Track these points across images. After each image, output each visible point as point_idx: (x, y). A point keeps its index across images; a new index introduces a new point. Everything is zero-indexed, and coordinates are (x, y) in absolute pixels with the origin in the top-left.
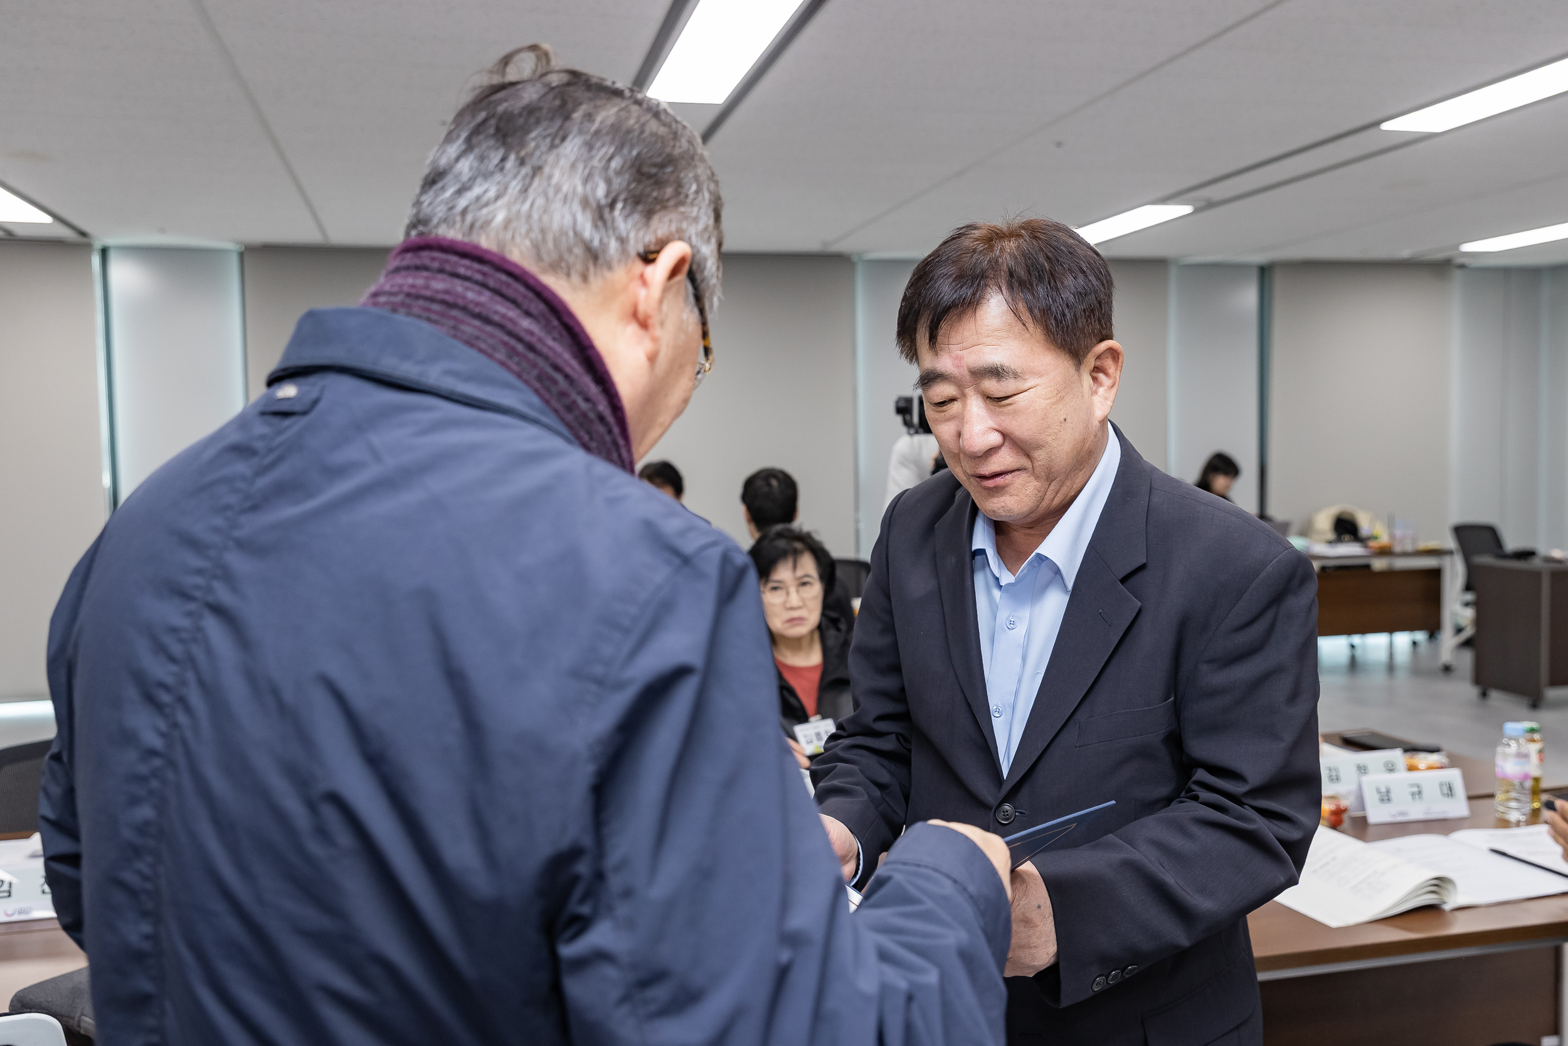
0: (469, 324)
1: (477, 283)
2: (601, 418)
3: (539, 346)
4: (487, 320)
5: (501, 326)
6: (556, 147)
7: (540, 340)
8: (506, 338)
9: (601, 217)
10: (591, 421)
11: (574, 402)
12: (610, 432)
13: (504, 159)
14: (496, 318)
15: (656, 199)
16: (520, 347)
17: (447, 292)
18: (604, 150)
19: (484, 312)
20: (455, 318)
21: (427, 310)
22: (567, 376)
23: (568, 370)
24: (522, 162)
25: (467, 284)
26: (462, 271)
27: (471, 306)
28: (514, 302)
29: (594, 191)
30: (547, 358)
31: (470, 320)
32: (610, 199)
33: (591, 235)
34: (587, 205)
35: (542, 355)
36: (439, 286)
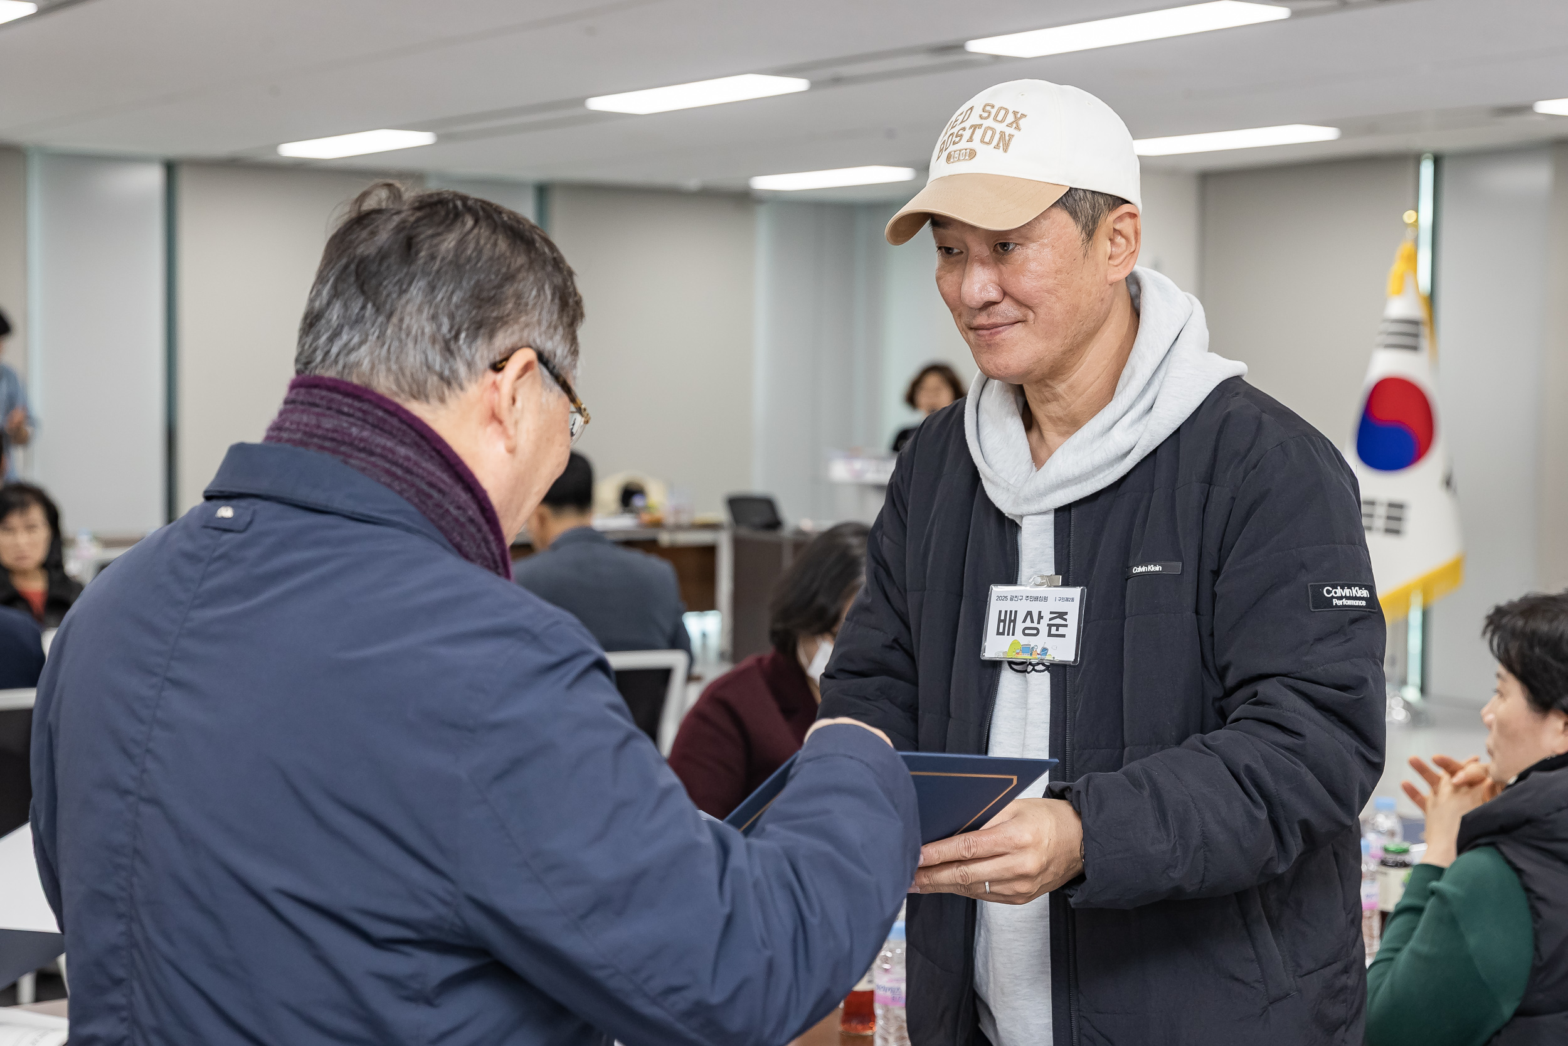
0: (357, 458)
1: (359, 419)
2: (471, 520)
3: (415, 469)
4: (372, 453)
5: (382, 456)
6: (406, 291)
7: (416, 463)
8: (387, 466)
9: (448, 348)
10: (462, 525)
11: (447, 511)
12: (479, 530)
13: (364, 307)
14: (379, 450)
15: (496, 318)
16: (399, 472)
17: (335, 431)
18: (444, 289)
19: (367, 446)
20: (344, 454)
22: (440, 491)
23: (442, 486)
24: (378, 310)
25: (351, 420)
26: (346, 409)
27: (356, 442)
28: (391, 433)
29: (439, 327)
30: (423, 478)
31: (356, 454)
32: (453, 333)
33: (441, 366)
34: (434, 341)
35: (417, 476)
36: (328, 423)
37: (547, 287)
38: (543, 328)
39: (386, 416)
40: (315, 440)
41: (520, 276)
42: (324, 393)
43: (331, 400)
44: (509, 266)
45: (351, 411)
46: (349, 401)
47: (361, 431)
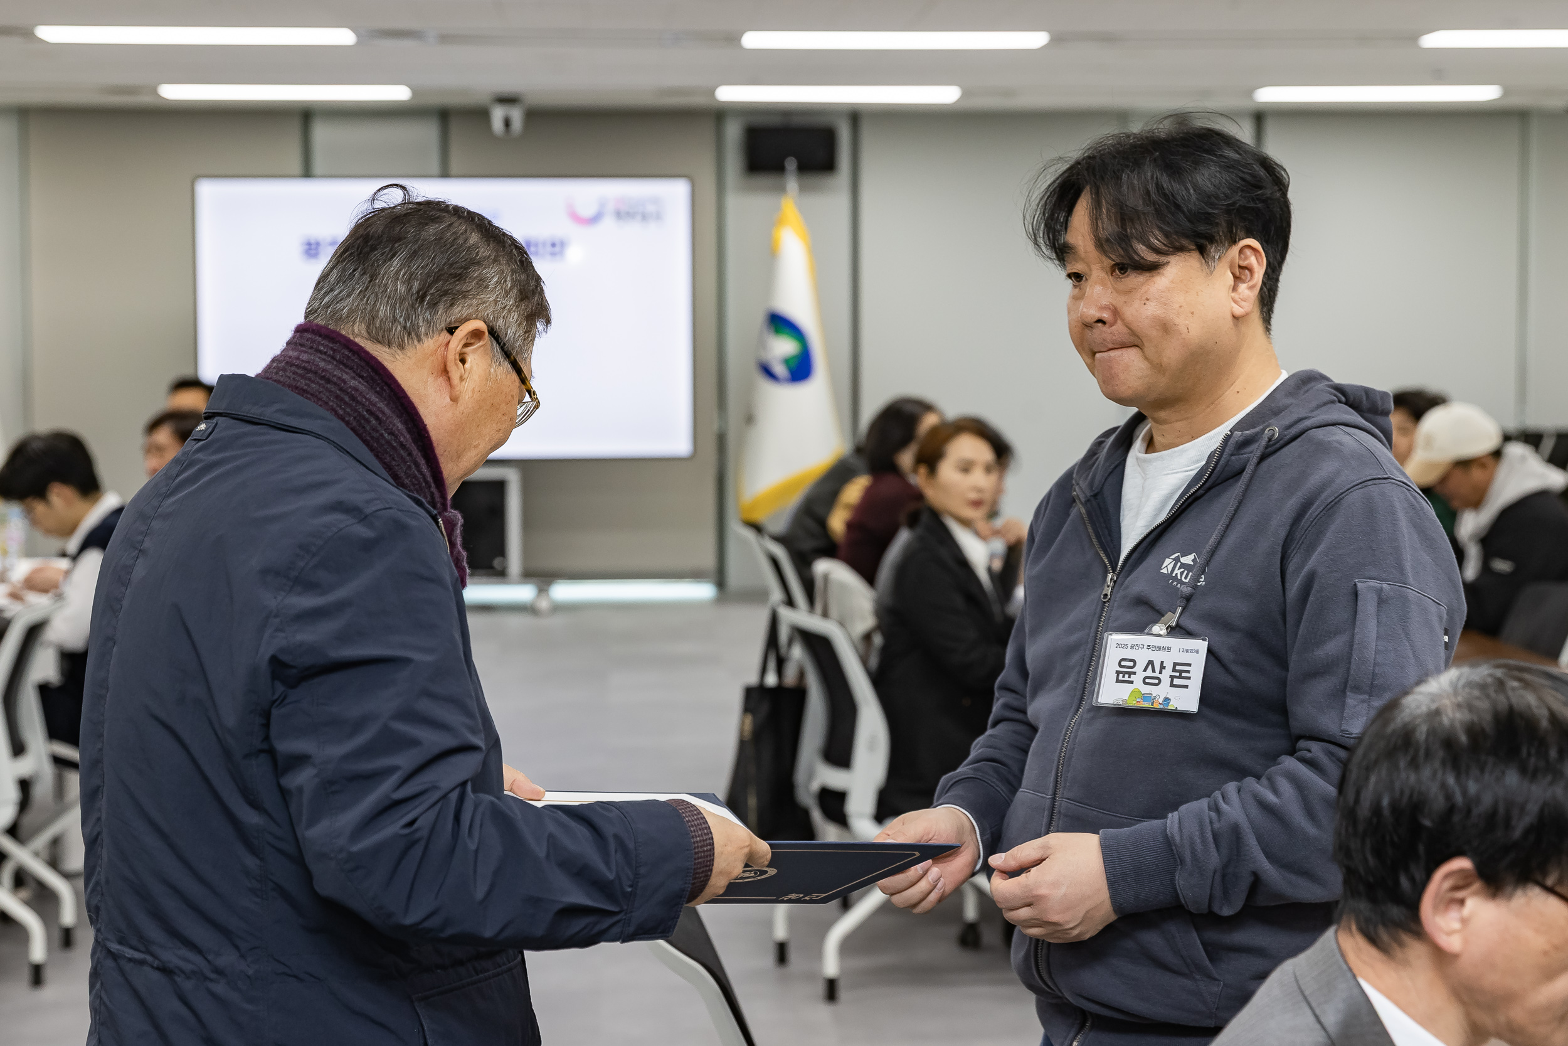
4: (329, 381)
7: (361, 394)
11: (382, 435)
18: (420, 261)
24: (365, 272)
30: (364, 406)
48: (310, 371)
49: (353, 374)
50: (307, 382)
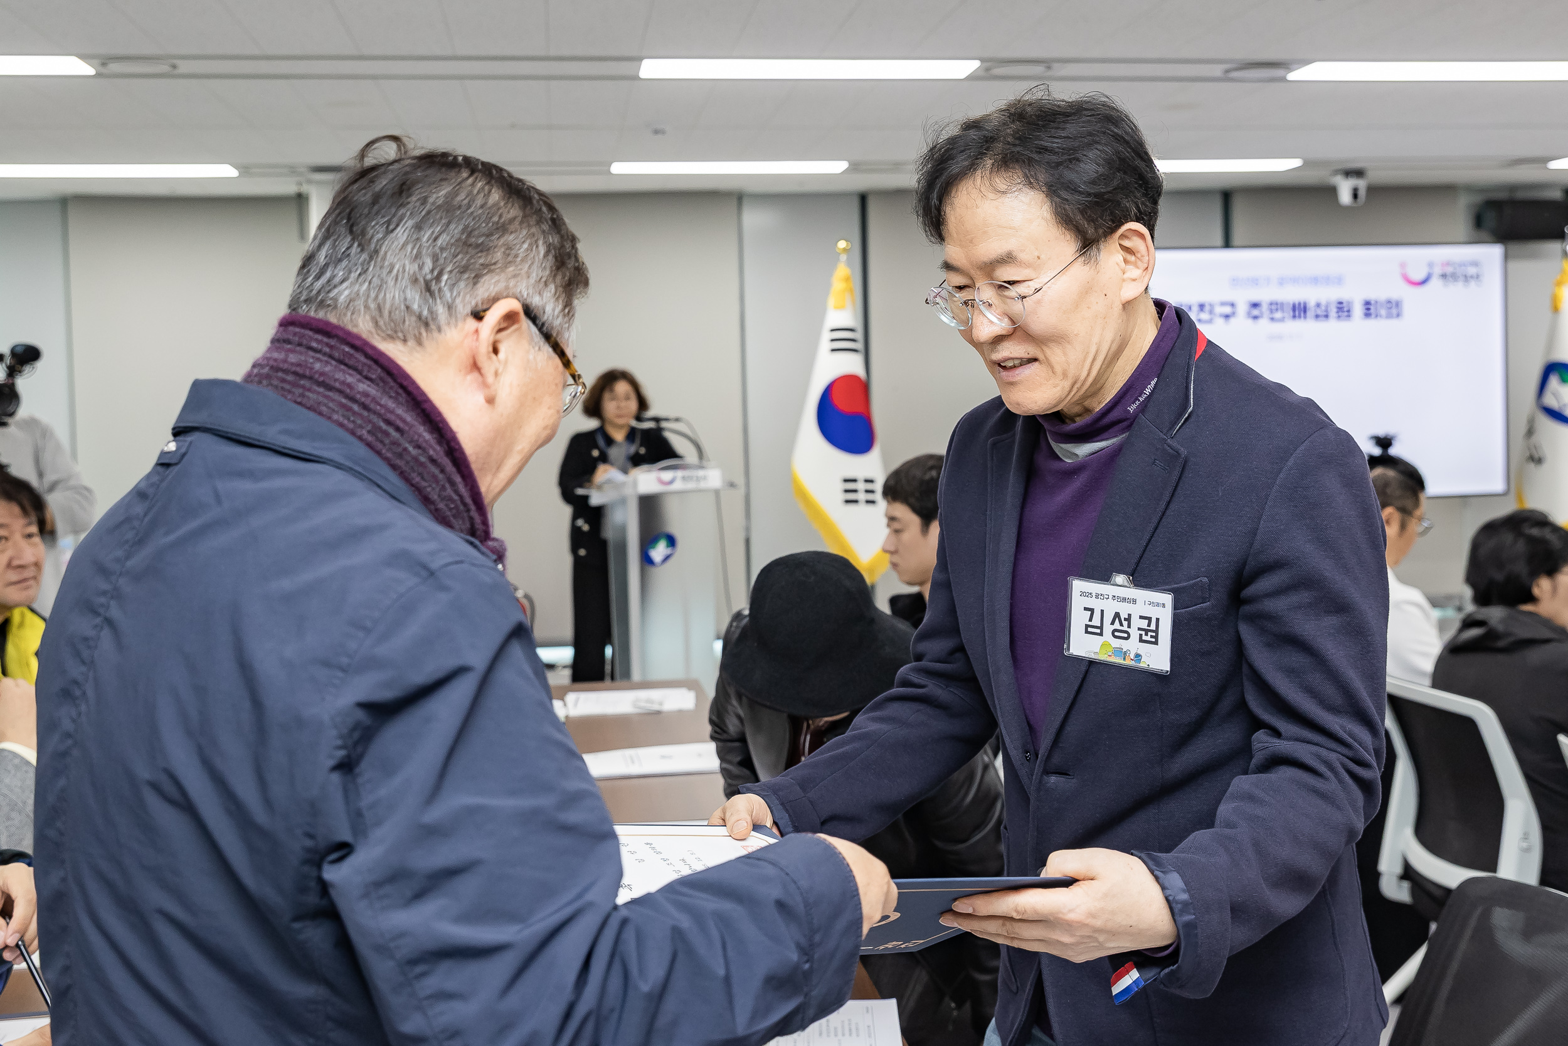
0: (315, 392)
1: (325, 354)
2: (433, 461)
3: (372, 406)
4: (330, 388)
5: (340, 392)
7: (374, 400)
8: (344, 401)
9: (428, 289)
10: (422, 464)
11: (405, 449)
13: (350, 247)
14: (337, 385)
15: (482, 265)
16: (356, 408)
17: (299, 365)
18: (431, 230)
19: (327, 381)
20: (303, 387)
21: (283, 380)
22: (398, 429)
24: (363, 249)
25: (318, 355)
26: (314, 345)
27: (317, 376)
28: (355, 369)
29: (421, 268)
30: (379, 415)
31: (315, 388)
32: (436, 273)
33: (420, 306)
34: (415, 281)
35: (375, 413)
36: (293, 358)
37: (541, 242)
38: (532, 281)
39: (352, 351)
40: (280, 374)
41: (512, 227)
42: (297, 330)
43: (303, 336)
44: (500, 216)
45: (320, 347)
46: (319, 337)
47: (326, 366)
48: (303, 376)
49: (358, 377)
50: (301, 391)
